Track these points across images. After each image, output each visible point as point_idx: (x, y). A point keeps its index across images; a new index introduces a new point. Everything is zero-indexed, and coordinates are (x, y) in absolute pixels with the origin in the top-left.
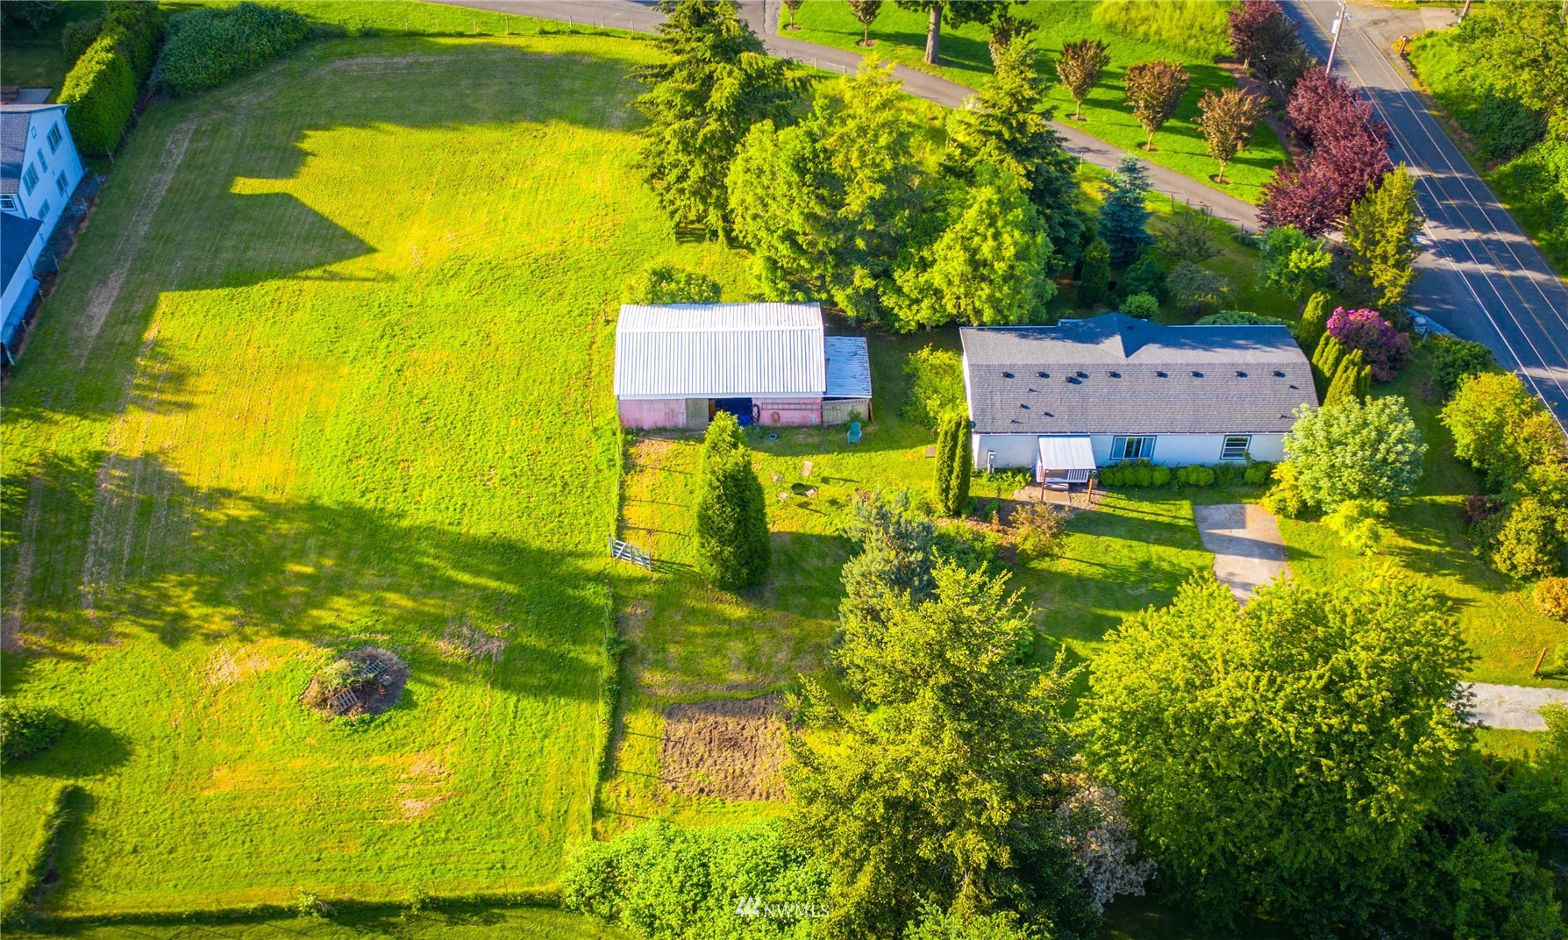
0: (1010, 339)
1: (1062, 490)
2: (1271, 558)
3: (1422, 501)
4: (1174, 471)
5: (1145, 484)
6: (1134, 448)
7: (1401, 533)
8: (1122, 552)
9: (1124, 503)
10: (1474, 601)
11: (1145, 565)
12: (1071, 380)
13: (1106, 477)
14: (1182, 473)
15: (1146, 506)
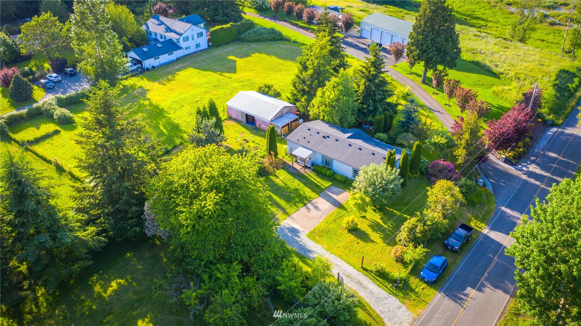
0: (326, 126)
1: (301, 166)
2: (335, 205)
3: (403, 216)
4: (335, 173)
5: (323, 173)
6: (327, 163)
7: (382, 219)
8: (295, 184)
9: (314, 176)
10: (376, 243)
11: (296, 190)
12: (324, 137)
13: (314, 167)
14: (335, 175)
15: (319, 179)
